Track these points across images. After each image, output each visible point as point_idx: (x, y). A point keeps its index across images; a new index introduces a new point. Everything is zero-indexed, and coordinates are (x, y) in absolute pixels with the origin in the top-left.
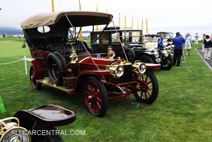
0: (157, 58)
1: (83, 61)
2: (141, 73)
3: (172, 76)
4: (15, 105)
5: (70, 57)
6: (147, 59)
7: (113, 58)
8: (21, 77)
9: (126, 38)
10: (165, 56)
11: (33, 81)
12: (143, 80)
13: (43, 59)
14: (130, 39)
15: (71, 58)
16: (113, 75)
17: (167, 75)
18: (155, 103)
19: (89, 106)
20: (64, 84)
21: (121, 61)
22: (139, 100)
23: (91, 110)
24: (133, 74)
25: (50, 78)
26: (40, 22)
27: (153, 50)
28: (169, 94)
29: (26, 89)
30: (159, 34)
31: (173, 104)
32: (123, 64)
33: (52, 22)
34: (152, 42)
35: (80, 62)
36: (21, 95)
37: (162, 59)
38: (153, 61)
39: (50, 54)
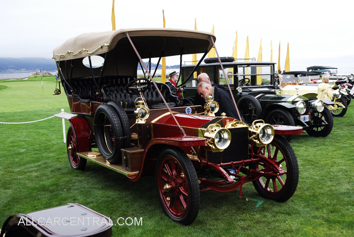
0: (303, 115)
1: (159, 120)
2: (264, 143)
3: (329, 148)
4: (35, 199)
5: (135, 111)
6: (282, 117)
7: (214, 115)
8: (55, 147)
9: (246, 77)
10: (317, 111)
11: (73, 155)
12: (269, 157)
13: (90, 114)
14: (254, 78)
15: (137, 115)
16: (210, 147)
17: (321, 147)
18: (292, 201)
19: (167, 203)
20: (123, 162)
21: (228, 121)
22: (262, 193)
23: (170, 212)
24: (250, 145)
25: (99, 150)
26: (84, 49)
27: (296, 100)
28: (320, 184)
29: (59, 169)
30: (310, 71)
31: (328, 202)
32: (232, 125)
33: (104, 48)
34: (295, 84)
35: (153, 122)
36: (48, 179)
37: (313, 117)
38: (294, 120)
39: (99, 107)
